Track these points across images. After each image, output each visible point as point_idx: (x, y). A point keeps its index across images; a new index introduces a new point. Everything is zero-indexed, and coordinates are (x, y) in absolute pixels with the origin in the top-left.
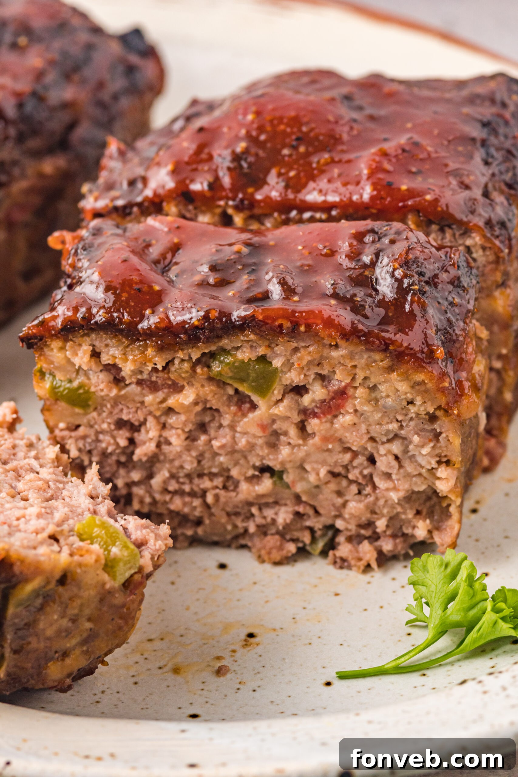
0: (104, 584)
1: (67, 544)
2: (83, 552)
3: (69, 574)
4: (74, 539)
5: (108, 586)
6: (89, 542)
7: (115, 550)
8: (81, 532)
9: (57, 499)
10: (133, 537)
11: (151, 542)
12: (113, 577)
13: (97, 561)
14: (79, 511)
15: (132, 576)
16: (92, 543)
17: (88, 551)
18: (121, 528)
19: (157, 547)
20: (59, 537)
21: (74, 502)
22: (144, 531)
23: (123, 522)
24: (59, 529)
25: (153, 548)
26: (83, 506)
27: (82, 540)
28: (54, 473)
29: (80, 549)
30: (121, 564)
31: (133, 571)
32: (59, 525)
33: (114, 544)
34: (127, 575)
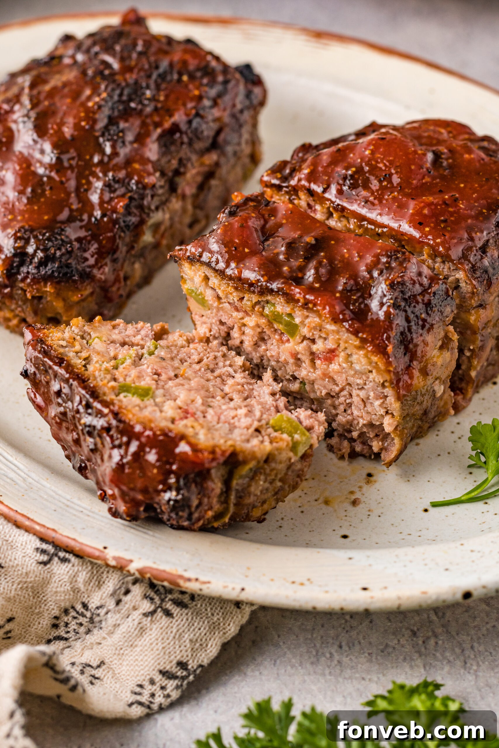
0: (290, 459)
1: (267, 435)
2: (278, 440)
3: (270, 457)
4: (270, 430)
5: (293, 461)
6: (280, 432)
7: (297, 437)
8: (274, 425)
9: (251, 397)
10: (304, 424)
11: (316, 427)
12: (296, 454)
13: (287, 445)
14: (268, 407)
15: (306, 451)
16: (282, 433)
17: (282, 439)
18: (296, 419)
19: (321, 431)
20: (261, 430)
21: (262, 400)
22: (311, 420)
23: (296, 414)
24: (260, 424)
25: (318, 431)
26: (269, 402)
27: (276, 431)
28: (244, 378)
29: (276, 438)
30: (301, 445)
31: (306, 448)
32: (259, 420)
33: (296, 433)
34: (303, 451)
